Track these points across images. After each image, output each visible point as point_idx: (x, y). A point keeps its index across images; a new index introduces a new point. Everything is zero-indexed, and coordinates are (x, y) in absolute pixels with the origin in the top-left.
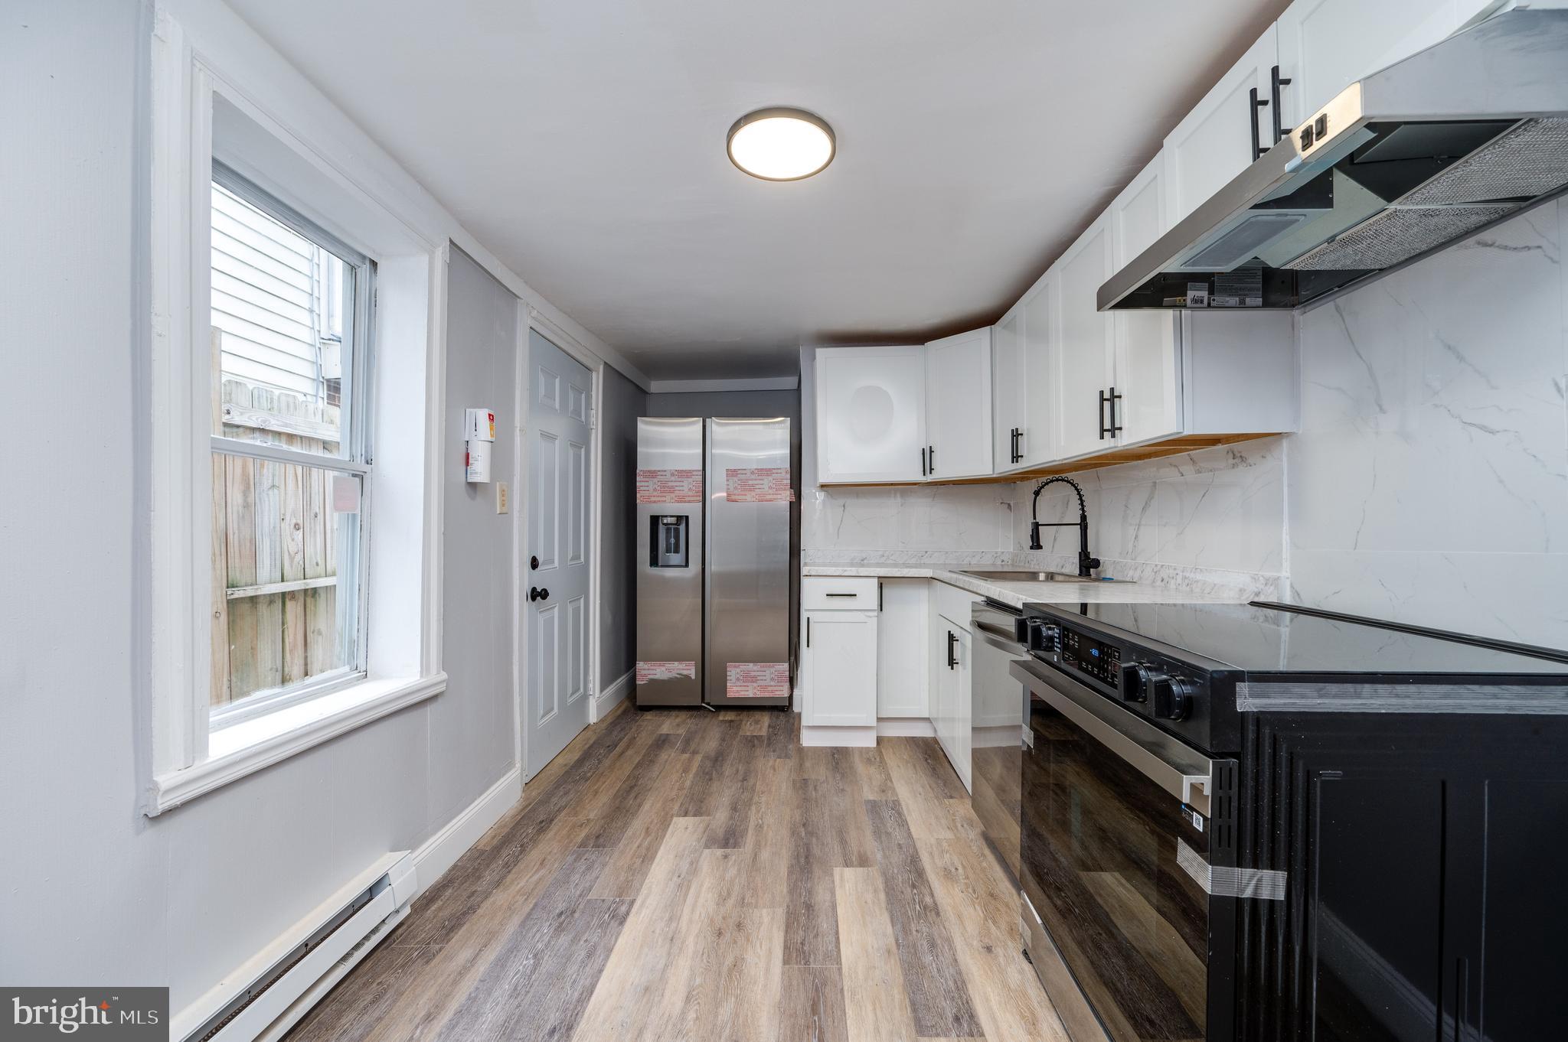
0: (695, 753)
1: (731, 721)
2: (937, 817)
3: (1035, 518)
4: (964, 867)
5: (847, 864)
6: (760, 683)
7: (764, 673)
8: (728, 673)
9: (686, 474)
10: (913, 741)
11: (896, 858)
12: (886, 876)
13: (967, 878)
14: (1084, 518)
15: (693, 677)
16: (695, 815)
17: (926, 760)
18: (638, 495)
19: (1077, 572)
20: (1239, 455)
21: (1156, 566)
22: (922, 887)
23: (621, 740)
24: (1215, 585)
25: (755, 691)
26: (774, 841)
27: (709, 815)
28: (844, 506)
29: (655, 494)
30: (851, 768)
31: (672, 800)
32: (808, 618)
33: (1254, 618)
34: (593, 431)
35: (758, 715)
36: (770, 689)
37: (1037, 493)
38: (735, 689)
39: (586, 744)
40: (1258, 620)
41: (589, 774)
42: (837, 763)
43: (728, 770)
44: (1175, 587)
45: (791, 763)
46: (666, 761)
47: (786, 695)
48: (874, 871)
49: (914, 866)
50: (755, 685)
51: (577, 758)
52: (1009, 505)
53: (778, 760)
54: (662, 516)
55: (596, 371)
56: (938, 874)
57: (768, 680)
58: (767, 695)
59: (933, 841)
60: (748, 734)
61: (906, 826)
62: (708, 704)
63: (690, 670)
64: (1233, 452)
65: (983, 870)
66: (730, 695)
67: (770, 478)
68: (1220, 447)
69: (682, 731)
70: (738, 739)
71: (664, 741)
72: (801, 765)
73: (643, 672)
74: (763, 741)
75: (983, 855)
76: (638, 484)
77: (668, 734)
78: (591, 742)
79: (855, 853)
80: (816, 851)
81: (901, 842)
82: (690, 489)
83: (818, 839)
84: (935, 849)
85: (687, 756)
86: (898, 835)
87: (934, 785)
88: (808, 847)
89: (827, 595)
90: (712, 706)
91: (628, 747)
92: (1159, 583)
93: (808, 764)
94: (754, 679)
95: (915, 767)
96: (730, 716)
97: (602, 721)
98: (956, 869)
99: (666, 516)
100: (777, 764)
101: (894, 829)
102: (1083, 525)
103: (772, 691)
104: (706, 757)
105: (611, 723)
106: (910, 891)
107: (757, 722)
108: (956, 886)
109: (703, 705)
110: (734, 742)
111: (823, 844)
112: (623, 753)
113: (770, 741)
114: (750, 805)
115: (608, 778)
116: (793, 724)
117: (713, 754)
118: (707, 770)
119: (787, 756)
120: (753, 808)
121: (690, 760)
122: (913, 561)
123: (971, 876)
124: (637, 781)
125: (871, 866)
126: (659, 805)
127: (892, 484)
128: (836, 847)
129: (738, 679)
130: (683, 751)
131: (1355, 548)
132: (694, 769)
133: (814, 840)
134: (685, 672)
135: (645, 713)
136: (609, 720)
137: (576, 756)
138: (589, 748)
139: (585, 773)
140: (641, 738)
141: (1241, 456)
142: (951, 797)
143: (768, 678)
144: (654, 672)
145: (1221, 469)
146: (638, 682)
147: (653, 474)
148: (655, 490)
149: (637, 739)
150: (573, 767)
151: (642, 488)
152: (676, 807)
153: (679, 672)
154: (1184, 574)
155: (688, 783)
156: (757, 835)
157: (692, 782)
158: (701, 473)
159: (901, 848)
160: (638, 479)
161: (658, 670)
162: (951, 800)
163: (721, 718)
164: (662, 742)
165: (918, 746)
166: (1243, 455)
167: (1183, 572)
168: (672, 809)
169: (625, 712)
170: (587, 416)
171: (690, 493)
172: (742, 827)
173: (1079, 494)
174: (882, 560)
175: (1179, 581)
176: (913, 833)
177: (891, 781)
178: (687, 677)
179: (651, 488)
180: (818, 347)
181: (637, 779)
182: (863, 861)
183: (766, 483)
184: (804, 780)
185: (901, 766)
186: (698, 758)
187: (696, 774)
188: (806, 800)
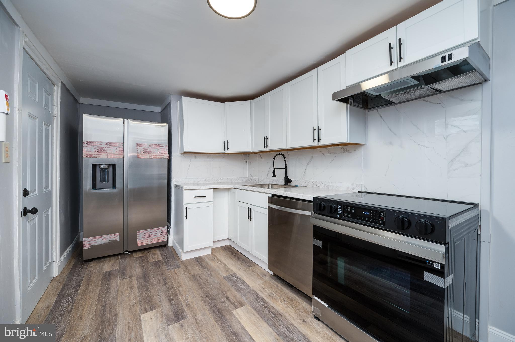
0: (131, 277)
1: (141, 257)
2: (252, 276)
3: (274, 167)
4: (275, 292)
5: (236, 308)
6: (154, 237)
7: (156, 232)
8: (138, 235)
9: (115, 144)
10: (223, 248)
11: (252, 298)
12: (253, 307)
13: (278, 296)
14: (286, 166)
15: (118, 240)
16: (152, 310)
17: (233, 254)
18: (84, 154)
19: (284, 184)
20: (346, 149)
21: (314, 181)
22: (268, 306)
23: (81, 281)
24: (337, 187)
25: (152, 241)
26: (199, 309)
27: (159, 307)
28: (190, 161)
29: (96, 153)
30: (208, 265)
31: (134, 306)
32: (186, 207)
33: (352, 196)
34: (55, 118)
35: (153, 251)
36: (159, 238)
37: (274, 158)
38: (141, 242)
39: (57, 290)
40: (354, 196)
41: (69, 308)
42: (201, 264)
43: (154, 281)
44: (322, 187)
45: (182, 269)
46: (117, 286)
47: (166, 240)
48: (247, 306)
49: (259, 298)
50: (151, 238)
51: (54, 300)
52: (247, 162)
53: (175, 270)
54: (99, 165)
55: (56, 85)
56: (269, 298)
57: (158, 235)
58: (157, 241)
59: (258, 286)
60: (153, 261)
61: (245, 283)
62: (127, 251)
63: (117, 237)
64: (343, 149)
65: (281, 291)
66: (139, 245)
67: (159, 148)
68: (339, 147)
69: (116, 267)
70: (150, 264)
71: (109, 275)
72: (187, 269)
73: (88, 243)
74: (163, 263)
75: (277, 285)
76: (84, 148)
77: (109, 271)
78: (61, 288)
79: (236, 301)
80: (220, 306)
81: (248, 290)
82: (116, 152)
83: (217, 301)
84: (261, 289)
85: (127, 280)
86: (244, 287)
87: (242, 264)
88: (215, 305)
89: (194, 197)
90: (129, 252)
91: (88, 285)
92: (315, 186)
93: (190, 268)
94: (151, 236)
95: (230, 258)
96: (139, 254)
97: (61, 273)
98: (273, 294)
99: (101, 164)
100: (176, 271)
101: (242, 285)
102: (286, 169)
103: (160, 240)
104: (138, 278)
105: (69, 273)
106: (265, 310)
107: (154, 255)
108: (278, 301)
109: (124, 252)
110: (149, 267)
111: (221, 302)
112: (86, 289)
113: (166, 261)
114: (177, 295)
115: (85, 306)
116: (172, 252)
117: (141, 275)
118: (143, 284)
119: (178, 267)
120: (179, 296)
121: (130, 281)
122: (216, 182)
123: (279, 295)
124: (105, 302)
125: (245, 305)
126: (127, 311)
127: (208, 153)
128: (226, 301)
129: (143, 237)
130: (124, 278)
131: (385, 176)
132: (136, 286)
133: (216, 301)
134: (114, 239)
135: (89, 263)
136: (66, 272)
137: (53, 299)
138: (61, 291)
139: (66, 308)
140: (94, 277)
141: (346, 150)
142: (251, 266)
143: (158, 234)
144: (95, 242)
145: (339, 153)
146: (84, 248)
147: (93, 143)
148: (95, 151)
149: (92, 278)
150: (54, 307)
151: (86, 150)
152: (138, 309)
153: (110, 239)
154: (325, 184)
155: (137, 294)
156: (190, 309)
157: (139, 292)
158: (123, 144)
159: (250, 293)
160: (84, 145)
161: (97, 240)
162: (252, 267)
163: (135, 256)
164: (108, 276)
165: (226, 249)
166: (347, 149)
167: (325, 183)
168: (136, 311)
169: (75, 266)
170: (52, 109)
171: (116, 154)
172: (180, 308)
173: (285, 159)
174: (205, 182)
175: (323, 185)
176: (250, 285)
177: (227, 266)
178: (115, 241)
179: (93, 150)
180: (184, 96)
181: (104, 300)
182: (241, 304)
183: (157, 150)
184: (193, 275)
185: (226, 259)
186: (134, 280)
187: (139, 288)
188: (200, 284)
